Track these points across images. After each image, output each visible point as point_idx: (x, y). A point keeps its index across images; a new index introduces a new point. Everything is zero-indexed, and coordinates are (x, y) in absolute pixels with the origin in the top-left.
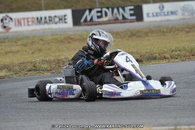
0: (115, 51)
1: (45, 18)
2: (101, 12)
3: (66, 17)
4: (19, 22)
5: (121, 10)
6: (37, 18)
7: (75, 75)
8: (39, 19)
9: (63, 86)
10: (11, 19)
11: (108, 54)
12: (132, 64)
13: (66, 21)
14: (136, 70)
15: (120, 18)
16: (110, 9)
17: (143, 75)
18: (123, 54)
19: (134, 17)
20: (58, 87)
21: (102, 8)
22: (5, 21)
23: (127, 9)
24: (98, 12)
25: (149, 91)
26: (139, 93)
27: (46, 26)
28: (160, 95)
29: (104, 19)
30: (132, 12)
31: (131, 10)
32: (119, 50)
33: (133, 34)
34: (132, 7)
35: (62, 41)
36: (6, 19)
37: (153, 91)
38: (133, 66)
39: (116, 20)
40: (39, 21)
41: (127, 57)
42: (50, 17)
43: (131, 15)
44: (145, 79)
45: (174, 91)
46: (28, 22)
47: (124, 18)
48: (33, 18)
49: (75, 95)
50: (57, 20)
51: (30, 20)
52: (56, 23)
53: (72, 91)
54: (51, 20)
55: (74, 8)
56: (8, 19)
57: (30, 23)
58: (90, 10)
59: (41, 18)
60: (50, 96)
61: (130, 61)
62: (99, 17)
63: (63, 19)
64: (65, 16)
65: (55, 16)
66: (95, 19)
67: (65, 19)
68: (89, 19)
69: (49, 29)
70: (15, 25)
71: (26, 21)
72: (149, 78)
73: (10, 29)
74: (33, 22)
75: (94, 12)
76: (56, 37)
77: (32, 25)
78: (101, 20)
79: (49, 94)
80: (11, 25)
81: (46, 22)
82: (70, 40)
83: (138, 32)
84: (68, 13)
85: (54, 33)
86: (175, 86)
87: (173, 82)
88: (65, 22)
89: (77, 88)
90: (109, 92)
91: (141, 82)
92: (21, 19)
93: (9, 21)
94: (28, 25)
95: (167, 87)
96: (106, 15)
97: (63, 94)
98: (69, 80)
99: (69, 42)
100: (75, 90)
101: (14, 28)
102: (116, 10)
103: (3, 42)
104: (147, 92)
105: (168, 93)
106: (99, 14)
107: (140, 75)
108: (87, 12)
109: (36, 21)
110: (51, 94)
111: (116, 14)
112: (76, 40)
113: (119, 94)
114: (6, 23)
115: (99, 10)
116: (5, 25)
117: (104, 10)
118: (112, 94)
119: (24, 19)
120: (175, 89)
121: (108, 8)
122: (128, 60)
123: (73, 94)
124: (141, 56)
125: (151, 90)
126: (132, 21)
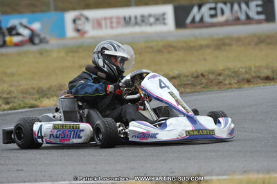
0: (138, 72)
1: (136, 18)
2: (215, 9)
3: (166, 16)
4: (98, 24)
5: (244, 6)
6: (125, 18)
7: (77, 109)
8: (127, 19)
9: (62, 126)
10: (87, 19)
11: (128, 77)
12: (169, 91)
13: (166, 21)
14: (177, 101)
15: (243, 17)
16: (229, 5)
17: (187, 108)
18: (153, 77)
19: (262, 17)
20: (55, 127)
21: (216, 3)
22: (78, 22)
23: (253, 4)
24: (211, 9)
25: (199, 132)
26: (185, 135)
27: (137, 29)
28: (215, 138)
29: (220, 19)
30: (260, 9)
31: (257, 6)
32: (145, 71)
33: (261, 41)
34: (260, 3)
35: (160, 51)
36: (79, 19)
37: (205, 132)
38: (171, 94)
39: (237, 21)
40: (127, 21)
41: (160, 81)
42: (142, 16)
43: (258, 13)
44: (191, 113)
45: (232, 132)
46: (111, 23)
47: (248, 17)
48: (118, 18)
49: (83, 138)
50: (152, 20)
51: (114, 20)
52: (151, 25)
53: (77, 132)
54: (143, 20)
55: (177, 4)
56: (83, 19)
57: (114, 25)
58: (200, 7)
59: (130, 18)
60: (40, 140)
61: (166, 86)
62: (212, 16)
63: (161, 19)
64: (164, 14)
65: (150, 16)
66: (207, 19)
67: (164, 19)
68: (198, 18)
69: (142, 33)
70: (94, 28)
71: (108, 22)
72: (196, 112)
73: (85, 32)
74: (118, 23)
75: (205, 9)
76: (151, 44)
77: (117, 27)
78: (215, 20)
79: (39, 137)
80: (87, 27)
81: (136, 23)
82: (171, 49)
83: (269, 37)
84: (169, 10)
85: (148, 38)
86: (233, 126)
87: (230, 119)
88: (165, 24)
89: (86, 127)
90: (140, 133)
91: (185, 118)
92: (102, 19)
93: (84, 23)
94: (112, 27)
95: (223, 126)
96: (223, 13)
97: (63, 137)
98: (68, 116)
99: (169, 52)
100: (83, 130)
101: (92, 32)
102: (236, 7)
103: (76, 52)
104: (196, 133)
105: (224, 136)
106: (213, 12)
107: (184, 108)
108: (195, 9)
109: (122, 22)
110: (41, 137)
111: (237, 12)
112: (180, 49)
113: (154, 136)
114: (80, 25)
115: (213, 5)
116: (80, 27)
117: (220, 5)
118: (143, 135)
119: (105, 19)
120: (233, 129)
121: (225, 3)
122: (163, 85)
123: (80, 137)
124: (273, 72)
125: (202, 130)
126: (259, 22)
